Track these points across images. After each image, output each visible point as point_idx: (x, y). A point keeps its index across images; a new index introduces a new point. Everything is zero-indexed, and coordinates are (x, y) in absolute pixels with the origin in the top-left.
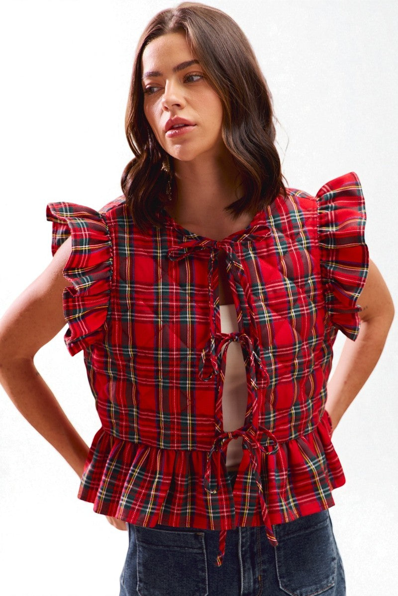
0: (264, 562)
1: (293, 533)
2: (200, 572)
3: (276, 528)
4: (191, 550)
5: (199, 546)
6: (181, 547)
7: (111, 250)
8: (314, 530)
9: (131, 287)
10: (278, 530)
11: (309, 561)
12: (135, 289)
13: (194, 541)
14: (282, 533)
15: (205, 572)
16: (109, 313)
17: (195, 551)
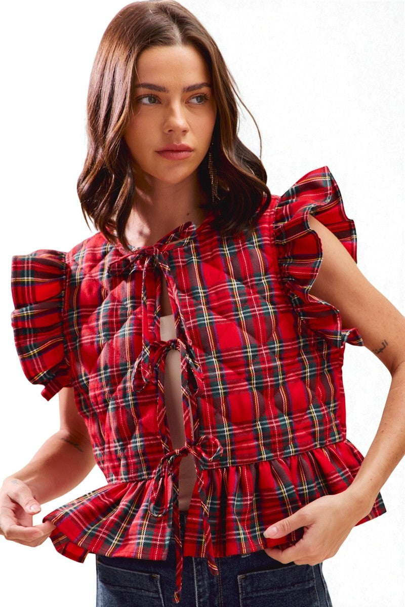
1: (263, 591)
3: (241, 582)
4: (148, 593)
6: (137, 589)
8: (289, 590)
9: (78, 313)
10: (244, 584)
13: (149, 583)
14: (249, 589)
16: (65, 346)
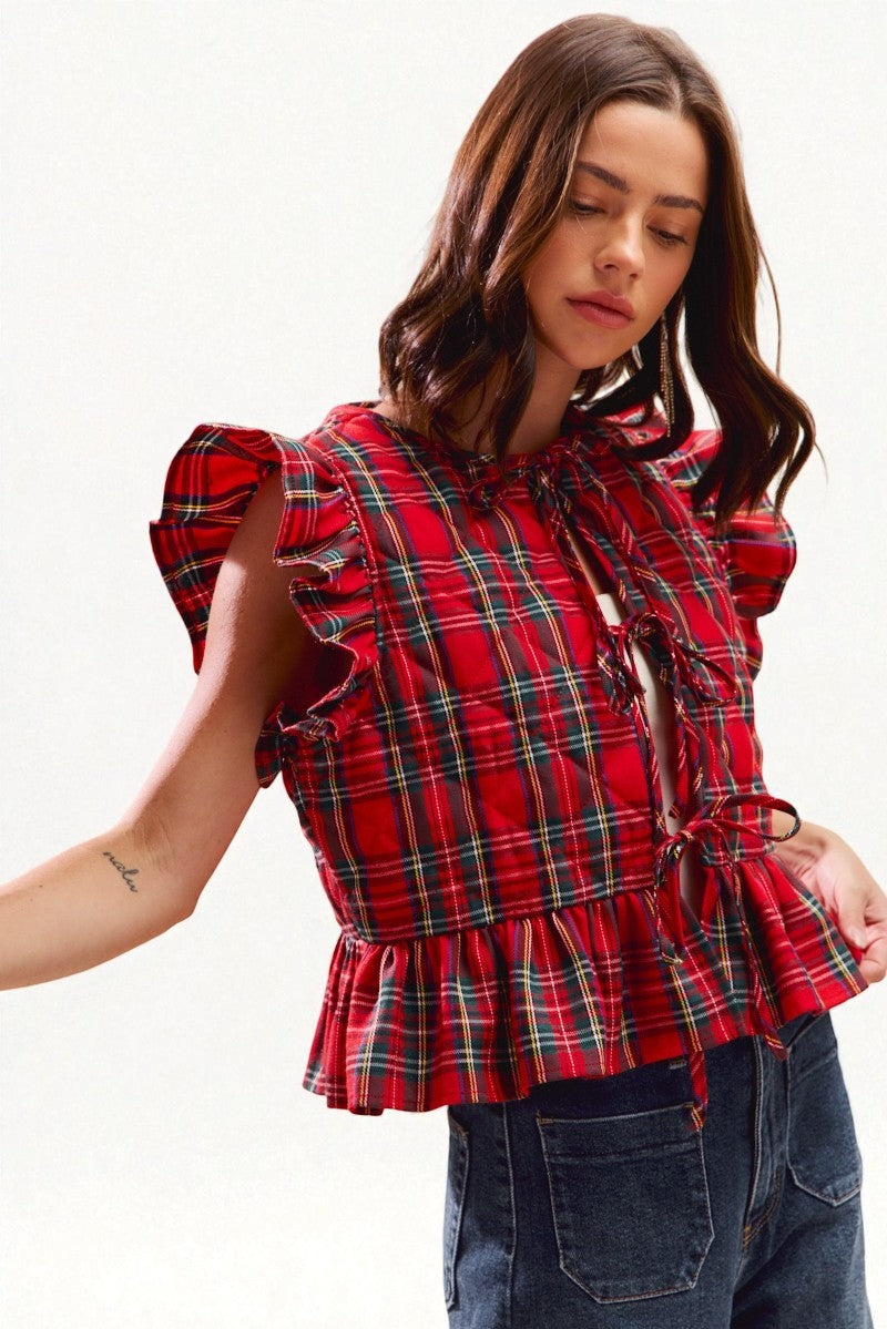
1: (809, 1066)
4: (676, 1146)
7: (348, 505)
9: (412, 569)
10: (793, 1062)
12: (422, 572)
13: (681, 1126)
14: (797, 1070)
16: (380, 635)
17: (684, 1146)
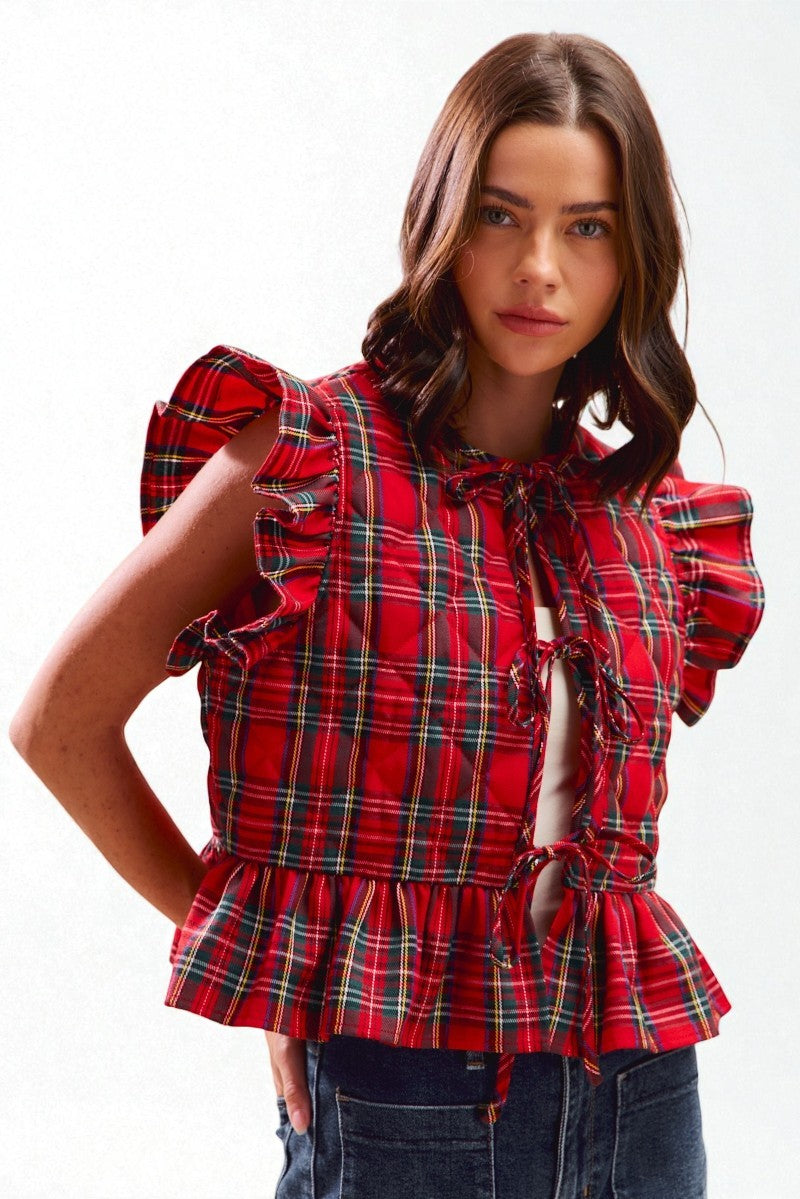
0: (596, 1159)
1: (650, 1097)
2: (480, 1191)
3: (622, 1086)
4: (465, 1143)
5: (482, 1133)
6: (442, 1140)
10: (625, 1090)
11: (675, 1158)
13: (472, 1125)
14: (632, 1097)
15: (491, 1191)
17: (473, 1145)
